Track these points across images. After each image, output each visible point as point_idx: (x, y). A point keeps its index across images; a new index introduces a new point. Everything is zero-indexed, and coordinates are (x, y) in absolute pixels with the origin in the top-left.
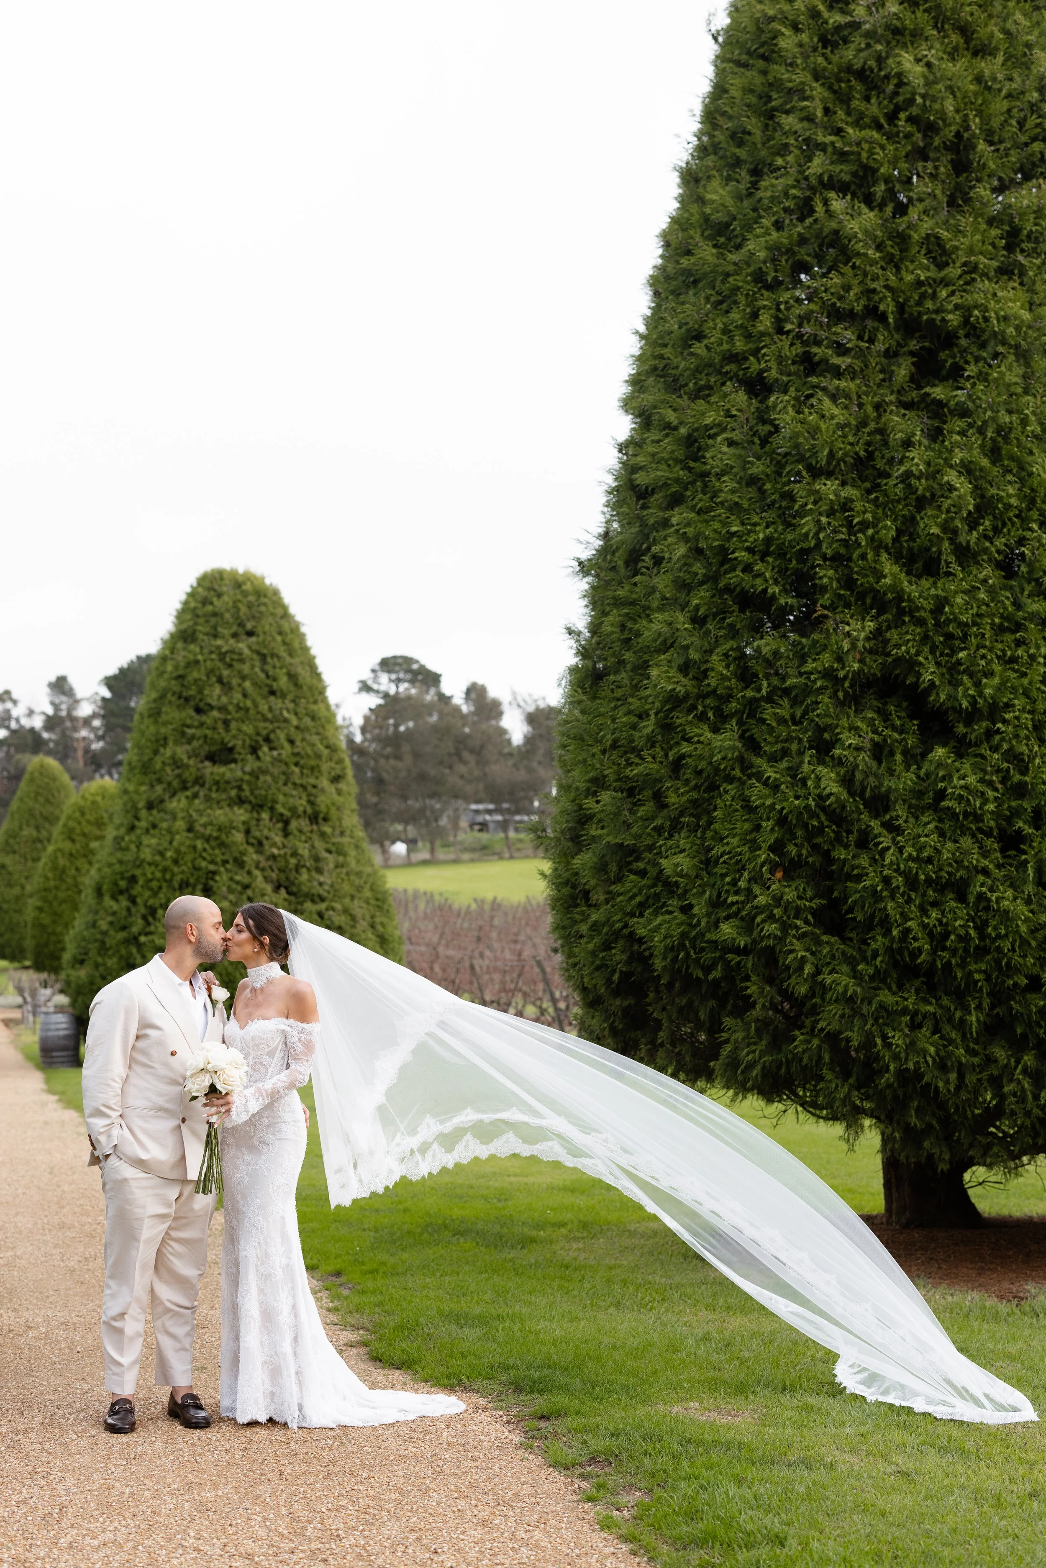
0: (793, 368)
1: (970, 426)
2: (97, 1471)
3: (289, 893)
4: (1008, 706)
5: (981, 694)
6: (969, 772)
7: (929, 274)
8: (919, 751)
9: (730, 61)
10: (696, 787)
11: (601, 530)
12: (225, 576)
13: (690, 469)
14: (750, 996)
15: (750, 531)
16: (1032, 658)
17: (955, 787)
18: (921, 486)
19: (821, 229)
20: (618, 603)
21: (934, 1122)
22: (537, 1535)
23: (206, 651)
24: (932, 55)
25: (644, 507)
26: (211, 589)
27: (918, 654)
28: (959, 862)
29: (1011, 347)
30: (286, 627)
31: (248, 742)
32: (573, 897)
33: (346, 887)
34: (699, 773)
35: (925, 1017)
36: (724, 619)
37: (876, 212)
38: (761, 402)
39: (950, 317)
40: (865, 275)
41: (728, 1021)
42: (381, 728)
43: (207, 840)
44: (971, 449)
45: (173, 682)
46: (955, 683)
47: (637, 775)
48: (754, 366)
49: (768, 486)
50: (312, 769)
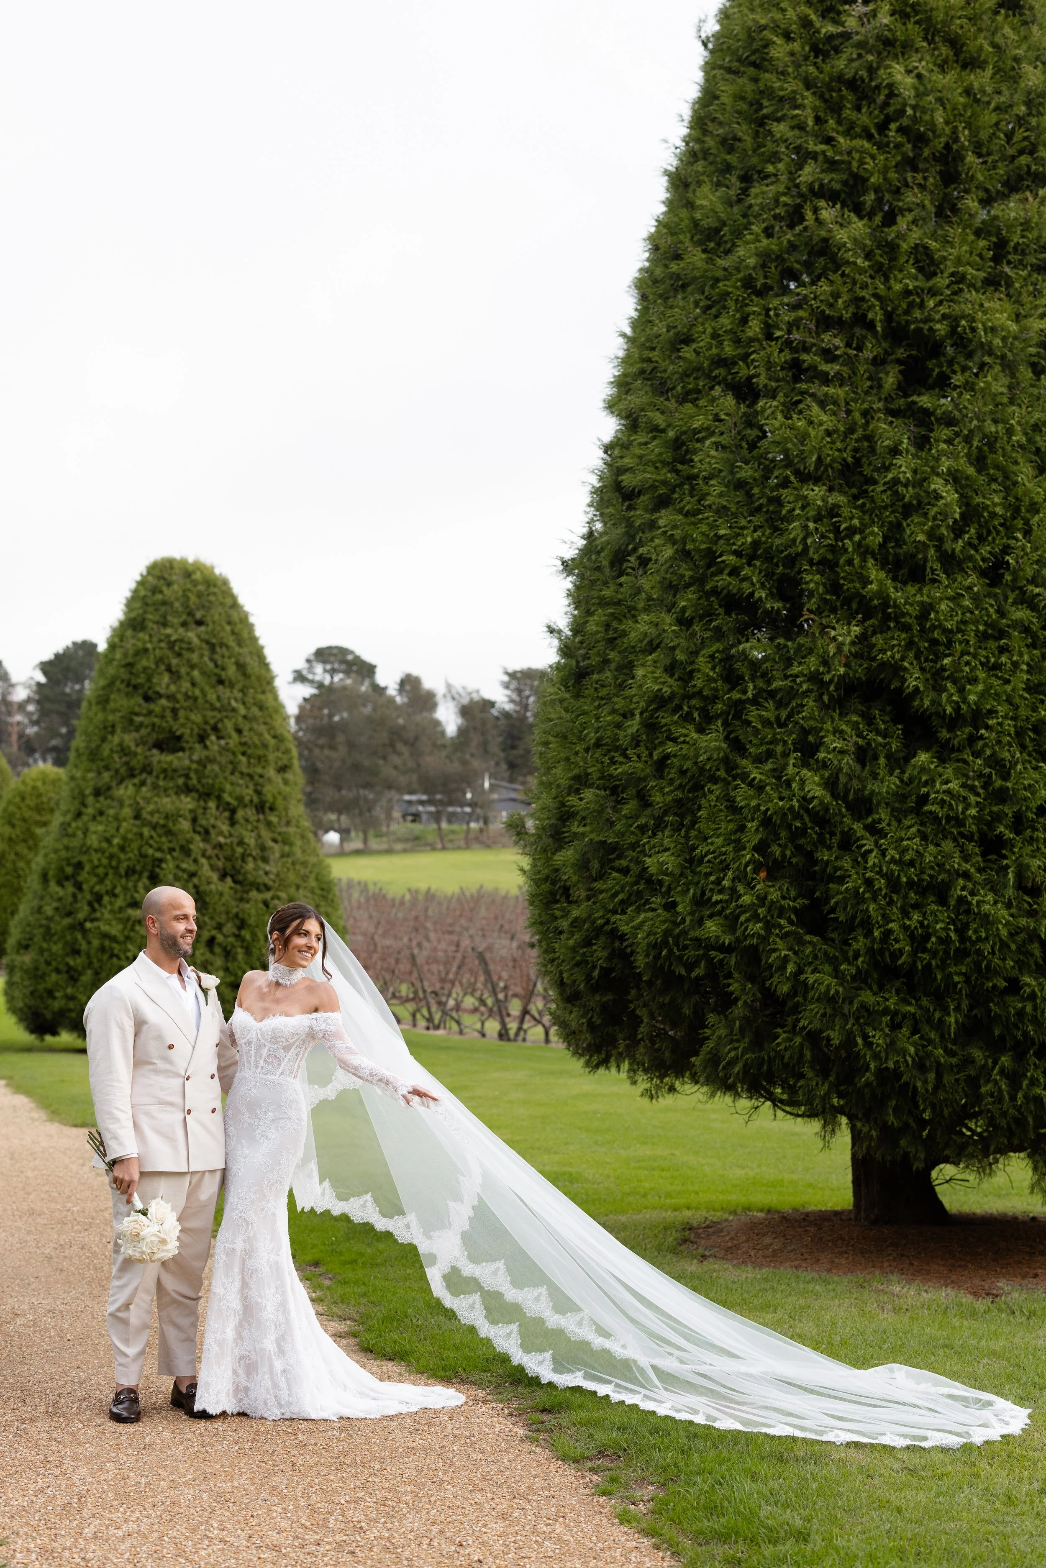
0: (781, 374)
1: (957, 434)
2: (109, 1460)
3: (235, 882)
4: (992, 712)
5: (965, 700)
6: (952, 777)
7: (917, 284)
8: (901, 755)
9: (721, 67)
10: (681, 787)
11: (585, 530)
12: (176, 565)
13: (677, 472)
14: (732, 993)
15: (739, 535)
16: (1015, 665)
17: (938, 792)
18: (908, 493)
19: (811, 237)
20: (603, 603)
21: (911, 1122)
22: (559, 1528)
23: (155, 639)
24: (922, 67)
25: (630, 508)
26: (161, 578)
27: (903, 659)
28: (941, 866)
29: (997, 357)
30: (235, 617)
31: (196, 730)
32: (553, 894)
33: (292, 876)
34: (683, 772)
35: (904, 1017)
36: (711, 621)
37: (865, 221)
38: (748, 406)
39: (938, 326)
40: (854, 283)
41: (712, 1018)
42: (316, 718)
43: (154, 827)
44: (957, 458)
45: (122, 670)
46: (939, 689)
47: (621, 773)
48: (743, 371)
49: (756, 491)
50: (259, 758)
